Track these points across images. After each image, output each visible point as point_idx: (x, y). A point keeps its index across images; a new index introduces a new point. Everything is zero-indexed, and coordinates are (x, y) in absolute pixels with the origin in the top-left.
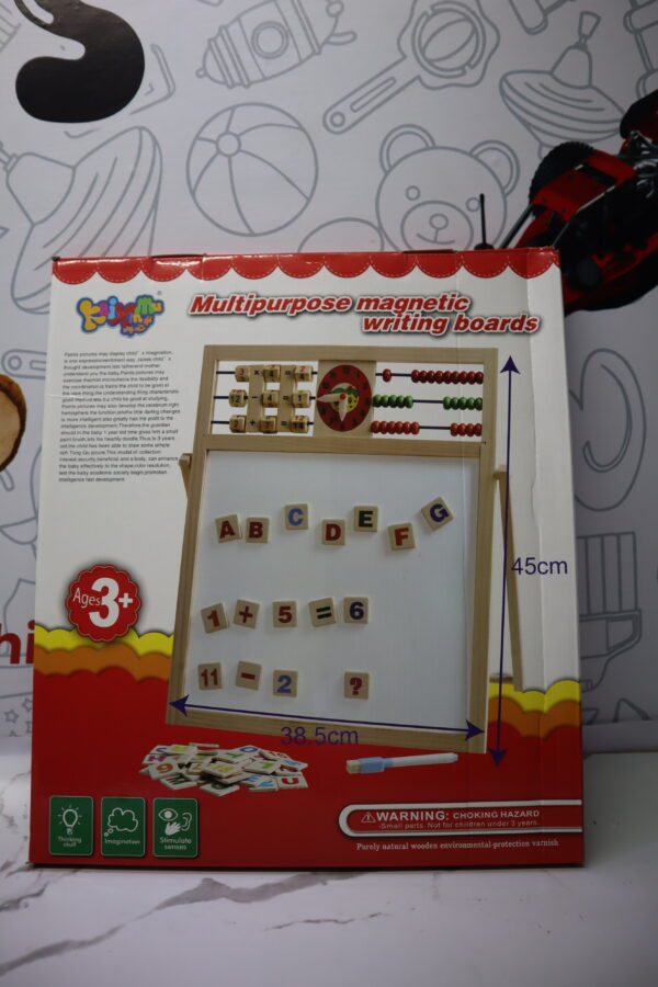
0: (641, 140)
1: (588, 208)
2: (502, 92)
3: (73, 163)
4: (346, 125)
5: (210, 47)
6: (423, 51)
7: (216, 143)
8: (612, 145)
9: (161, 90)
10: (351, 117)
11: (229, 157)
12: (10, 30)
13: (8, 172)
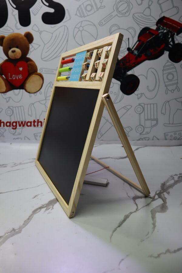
0: (160, 26)
1: (150, 40)
2: (133, 18)
3: (52, 32)
4: (103, 25)
5: (77, 10)
6: (118, 9)
7: (79, 28)
8: (154, 27)
9: (69, 18)
10: (104, 23)
11: (81, 31)
12: (40, 7)
13: (40, 34)
